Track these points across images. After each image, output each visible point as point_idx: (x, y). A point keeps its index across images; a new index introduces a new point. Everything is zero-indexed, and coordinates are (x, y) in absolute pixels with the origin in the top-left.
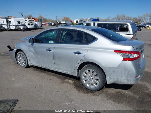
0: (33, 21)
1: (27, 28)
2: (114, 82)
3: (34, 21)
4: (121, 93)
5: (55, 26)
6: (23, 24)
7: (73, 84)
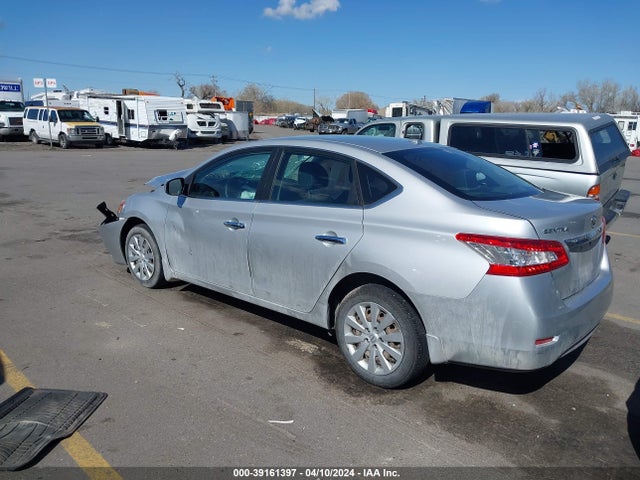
0: (218, 107)
1: (192, 136)
2: (455, 356)
3: (222, 109)
4: (492, 406)
5: (304, 129)
6: (177, 119)
7: (314, 357)
